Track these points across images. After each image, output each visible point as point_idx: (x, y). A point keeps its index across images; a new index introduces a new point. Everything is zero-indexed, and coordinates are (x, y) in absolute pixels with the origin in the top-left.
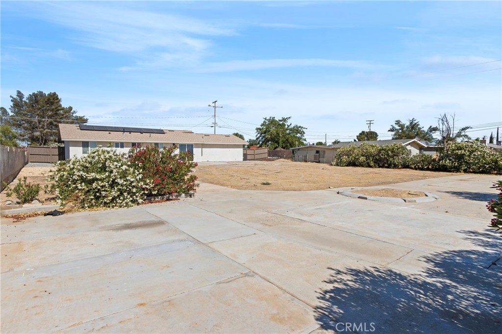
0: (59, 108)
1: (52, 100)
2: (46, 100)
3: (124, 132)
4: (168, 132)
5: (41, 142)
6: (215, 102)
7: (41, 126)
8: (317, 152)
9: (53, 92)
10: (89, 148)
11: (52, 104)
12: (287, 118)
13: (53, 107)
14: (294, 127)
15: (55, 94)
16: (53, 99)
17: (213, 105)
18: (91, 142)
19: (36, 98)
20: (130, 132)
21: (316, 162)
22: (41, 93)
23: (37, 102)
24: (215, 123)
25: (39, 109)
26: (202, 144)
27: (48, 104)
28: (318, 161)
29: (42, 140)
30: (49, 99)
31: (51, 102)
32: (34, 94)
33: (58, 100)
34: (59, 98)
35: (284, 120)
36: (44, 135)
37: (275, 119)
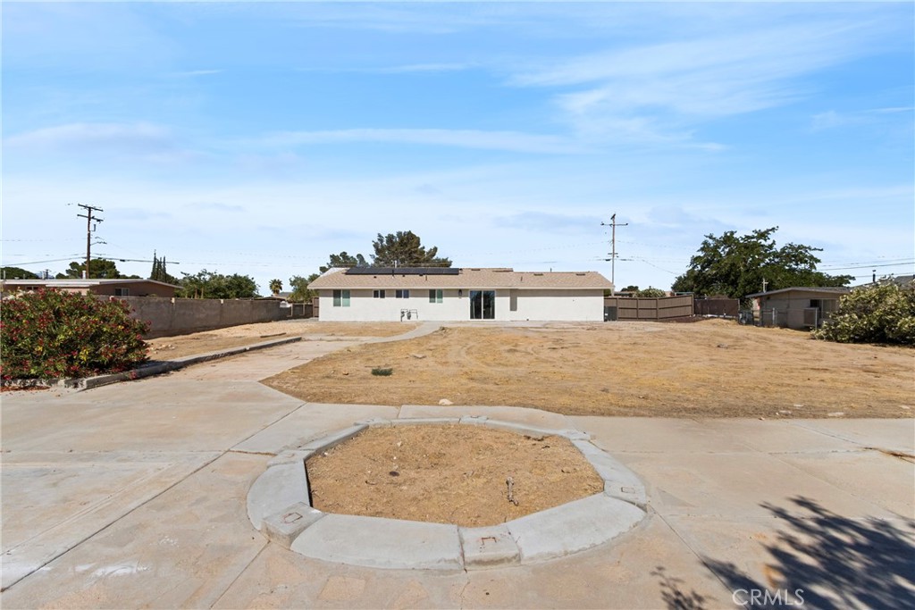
3: (394, 274)
8: (814, 303)
10: (341, 298)
12: (767, 231)
13: (407, 249)
14: (784, 248)
20: (404, 274)
26: (511, 290)
35: (760, 235)
37: (735, 236)
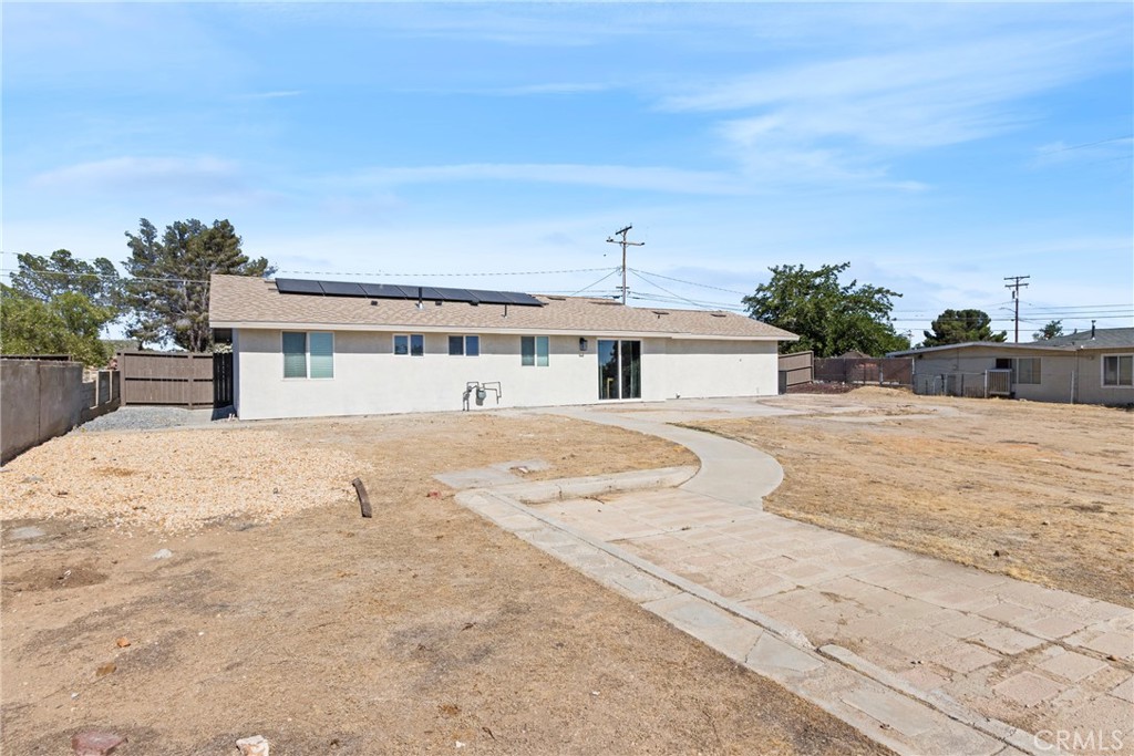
0: (236, 259)
1: (218, 240)
2: (205, 238)
3: (420, 299)
4: (548, 301)
5: (193, 343)
6: (627, 229)
7: (192, 303)
8: (1004, 364)
9: (221, 219)
10: (308, 354)
11: (220, 248)
12: (836, 268)
13: (222, 256)
14: (864, 291)
15: (226, 224)
16: (223, 237)
17: (620, 238)
18: (313, 332)
19: (181, 235)
20: (438, 301)
21: (1002, 397)
22: (195, 223)
23: (184, 245)
24: (624, 288)
25: (191, 261)
27: (210, 248)
28: (1008, 393)
29: (196, 339)
30: (212, 236)
31: (217, 245)
32: (177, 224)
33: (234, 240)
34: (237, 236)
35: (826, 272)
36: (199, 328)
